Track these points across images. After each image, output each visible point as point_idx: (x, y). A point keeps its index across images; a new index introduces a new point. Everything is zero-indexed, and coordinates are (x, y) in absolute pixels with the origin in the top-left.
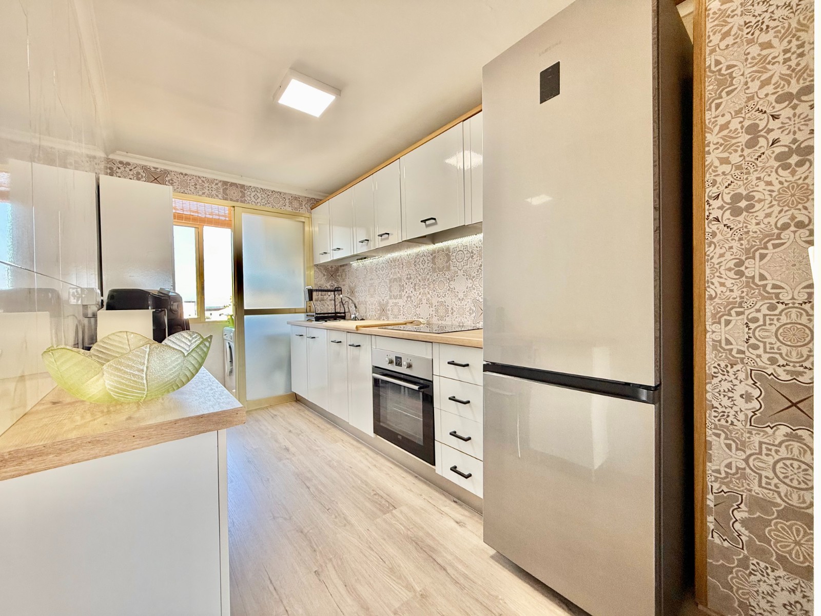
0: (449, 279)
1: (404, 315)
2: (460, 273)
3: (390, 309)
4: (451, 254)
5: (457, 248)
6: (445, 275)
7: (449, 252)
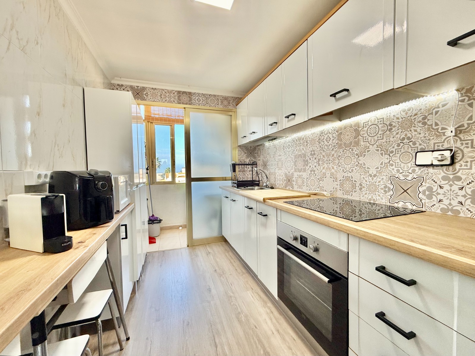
0: (357, 155)
1: (307, 186)
2: (373, 148)
3: (295, 180)
4: (360, 129)
5: (369, 123)
6: (352, 150)
7: (359, 128)
